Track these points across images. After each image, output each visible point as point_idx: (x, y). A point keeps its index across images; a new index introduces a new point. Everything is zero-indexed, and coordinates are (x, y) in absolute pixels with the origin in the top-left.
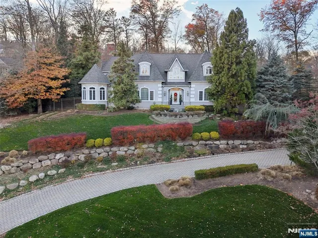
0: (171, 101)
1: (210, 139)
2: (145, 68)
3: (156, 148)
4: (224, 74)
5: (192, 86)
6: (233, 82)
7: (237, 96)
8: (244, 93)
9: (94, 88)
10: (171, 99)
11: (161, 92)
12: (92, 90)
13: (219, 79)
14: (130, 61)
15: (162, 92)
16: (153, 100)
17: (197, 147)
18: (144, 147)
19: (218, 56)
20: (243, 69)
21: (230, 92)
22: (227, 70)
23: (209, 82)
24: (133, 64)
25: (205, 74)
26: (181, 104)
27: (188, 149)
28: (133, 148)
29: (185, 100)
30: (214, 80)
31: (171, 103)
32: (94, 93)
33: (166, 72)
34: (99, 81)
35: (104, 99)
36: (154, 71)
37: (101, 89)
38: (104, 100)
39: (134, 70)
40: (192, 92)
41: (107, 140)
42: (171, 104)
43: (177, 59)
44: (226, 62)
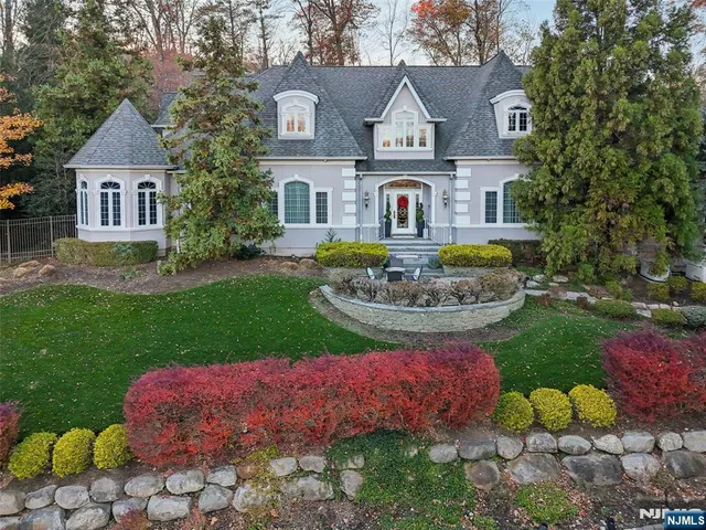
0: (388, 225)
1: (577, 424)
2: (296, 112)
3: (332, 475)
4: (583, 132)
5: (460, 172)
6: (618, 161)
7: (632, 212)
8: (660, 202)
9: (116, 185)
10: (387, 217)
11: (352, 196)
12: (110, 191)
13: (563, 150)
14: (241, 87)
15: (358, 196)
16: (325, 221)
17: (521, 467)
18: (280, 473)
19: (554, 68)
20: (655, 112)
21: (606, 198)
22: (593, 116)
23: (522, 161)
24: (252, 97)
25: (504, 131)
26: (420, 234)
27: (480, 481)
28: (226, 477)
29: (436, 219)
30: (544, 152)
31: (387, 232)
32: (117, 202)
33: (370, 127)
34: (134, 159)
35: (153, 221)
36: (329, 122)
37: (142, 185)
38: (153, 226)
39: (257, 122)
40: (459, 196)
41: (108, 442)
42: (388, 234)
43: (405, 80)
44: (590, 86)
